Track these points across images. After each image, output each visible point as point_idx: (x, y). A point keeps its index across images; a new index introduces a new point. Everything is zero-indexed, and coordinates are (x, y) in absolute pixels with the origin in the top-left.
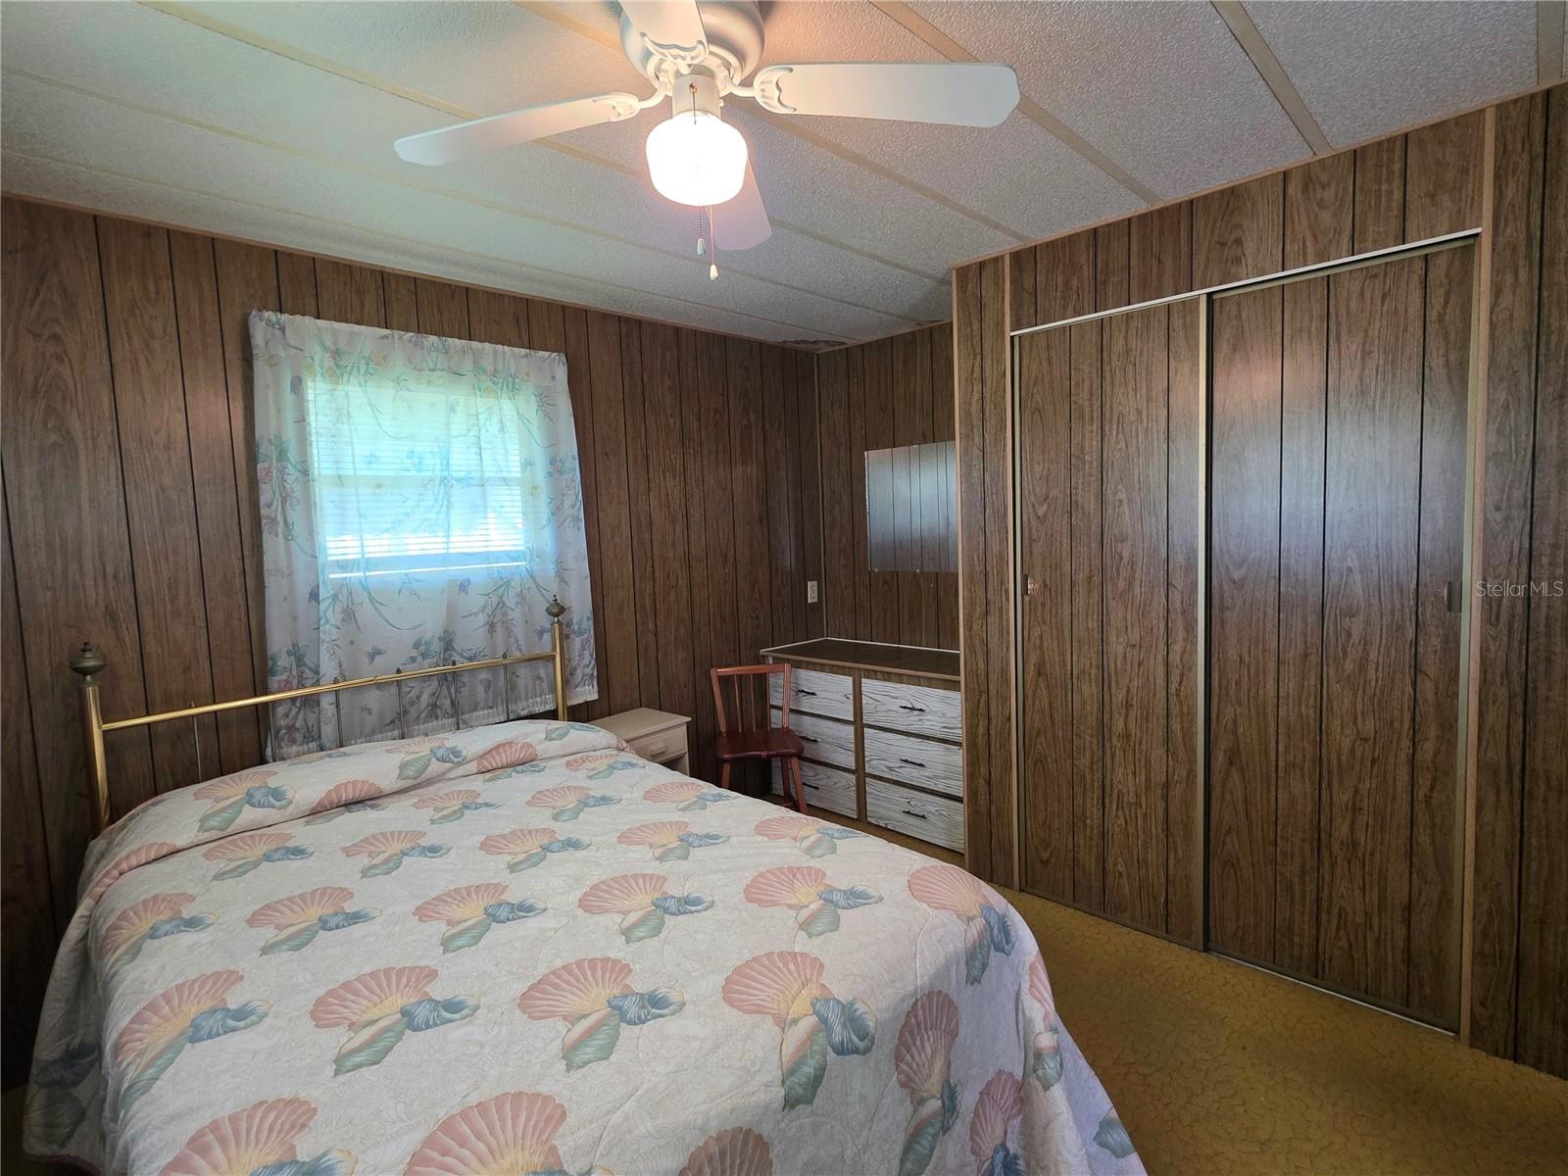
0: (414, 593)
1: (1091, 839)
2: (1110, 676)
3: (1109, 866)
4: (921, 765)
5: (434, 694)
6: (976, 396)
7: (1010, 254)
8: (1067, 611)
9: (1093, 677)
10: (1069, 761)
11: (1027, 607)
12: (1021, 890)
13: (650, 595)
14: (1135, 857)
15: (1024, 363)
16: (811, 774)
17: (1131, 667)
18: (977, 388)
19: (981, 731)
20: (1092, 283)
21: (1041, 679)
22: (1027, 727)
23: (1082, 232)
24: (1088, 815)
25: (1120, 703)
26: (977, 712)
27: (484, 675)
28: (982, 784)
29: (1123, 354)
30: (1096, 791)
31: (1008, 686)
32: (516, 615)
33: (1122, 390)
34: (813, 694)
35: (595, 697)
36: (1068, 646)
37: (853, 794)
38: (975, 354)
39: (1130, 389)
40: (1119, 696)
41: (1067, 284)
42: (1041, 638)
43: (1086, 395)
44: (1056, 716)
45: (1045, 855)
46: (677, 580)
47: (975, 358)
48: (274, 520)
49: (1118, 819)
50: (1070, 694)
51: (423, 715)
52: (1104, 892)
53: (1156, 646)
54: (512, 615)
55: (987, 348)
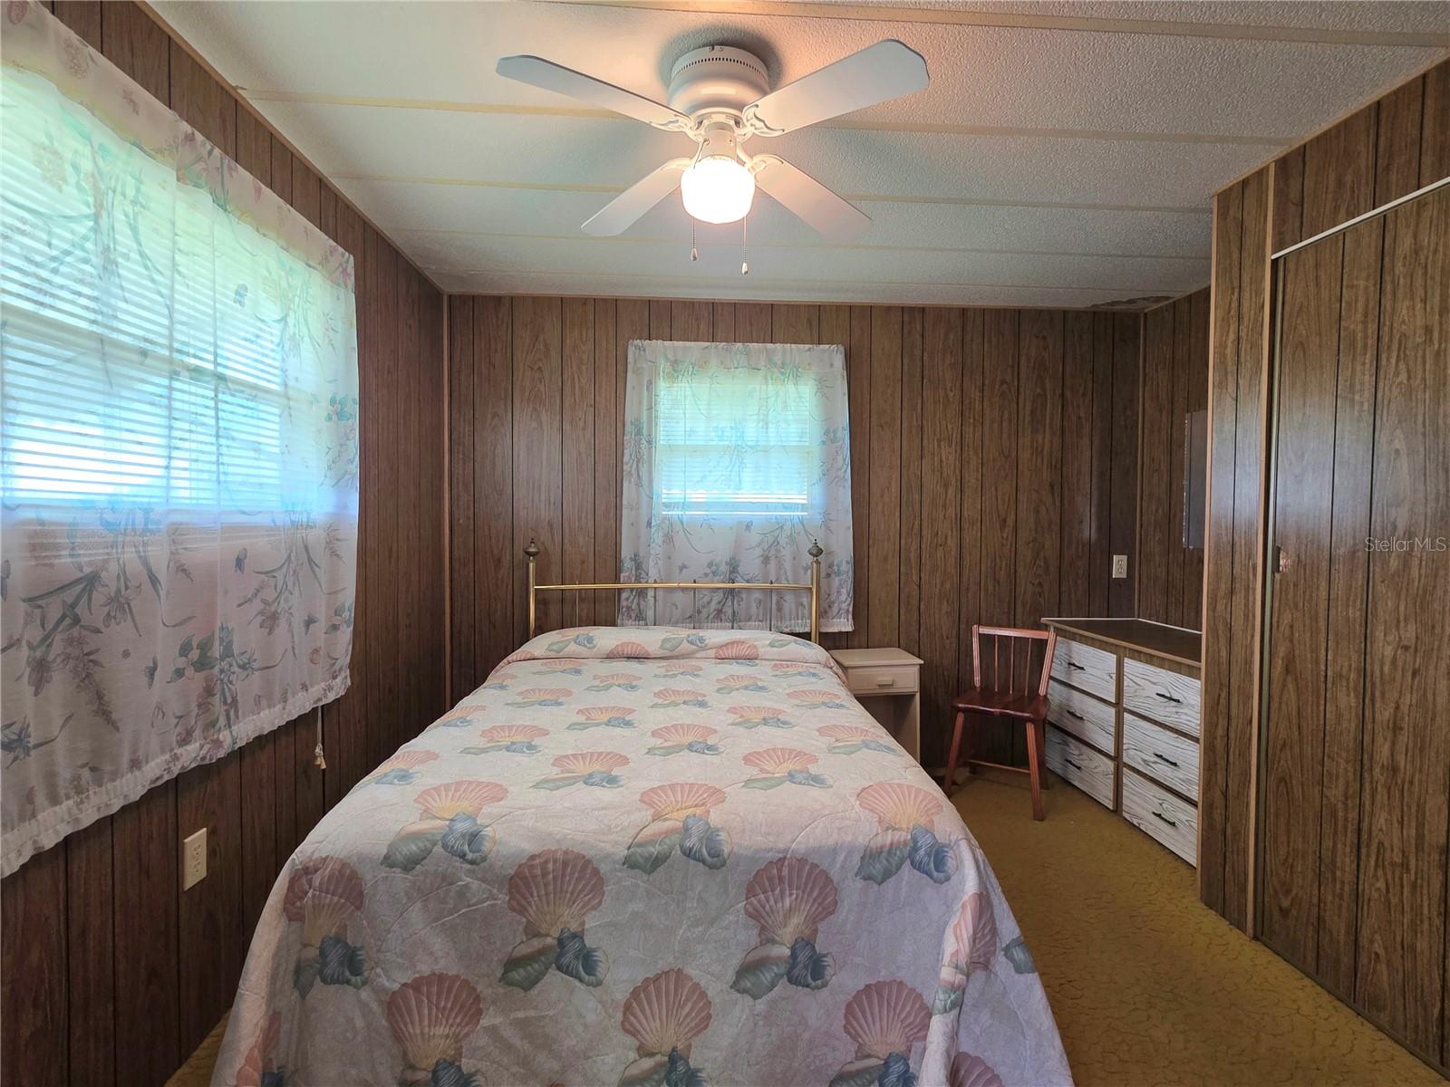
0: (710, 527)
1: (1341, 898)
2: (1373, 684)
3: (1364, 942)
4: (1175, 764)
5: (719, 603)
6: (1232, 336)
7: (1276, 162)
8: (1324, 594)
9: (1352, 684)
10: (1317, 789)
11: (1277, 586)
12: (1255, 938)
13: (916, 550)
14: (1399, 939)
15: (1289, 288)
16: (1076, 752)
17: (1403, 676)
18: (1233, 328)
19: (1220, 732)
20: (1371, 173)
21: (1289, 678)
22: (1271, 737)
23: (1361, 111)
24: (1339, 864)
25: (1385, 723)
26: (1216, 707)
27: (758, 595)
28: (1218, 794)
29: (1411, 256)
30: (1349, 834)
31: (1251, 681)
32: (787, 553)
33: (1407, 303)
34: (1082, 668)
35: (850, 629)
36: (1322, 638)
37: (1110, 781)
38: (1233, 289)
39: (1419, 299)
40: (1384, 714)
41: (1340, 183)
42: (1291, 627)
43: (1359, 316)
44: (1305, 725)
45: (1286, 903)
46: (946, 538)
47: (1233, 293)
48: (630, 473)
49: (1378, 880)
50: (1322, 702)
51: (711, 616)
52: (1356, 975)
53: (1439, 650)
54: (784, 552)
55: (1246, 278)
